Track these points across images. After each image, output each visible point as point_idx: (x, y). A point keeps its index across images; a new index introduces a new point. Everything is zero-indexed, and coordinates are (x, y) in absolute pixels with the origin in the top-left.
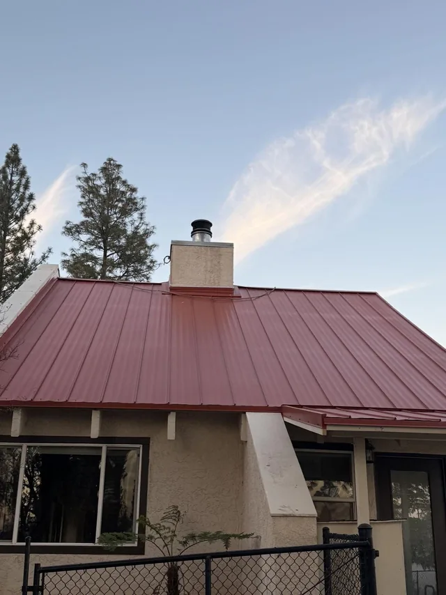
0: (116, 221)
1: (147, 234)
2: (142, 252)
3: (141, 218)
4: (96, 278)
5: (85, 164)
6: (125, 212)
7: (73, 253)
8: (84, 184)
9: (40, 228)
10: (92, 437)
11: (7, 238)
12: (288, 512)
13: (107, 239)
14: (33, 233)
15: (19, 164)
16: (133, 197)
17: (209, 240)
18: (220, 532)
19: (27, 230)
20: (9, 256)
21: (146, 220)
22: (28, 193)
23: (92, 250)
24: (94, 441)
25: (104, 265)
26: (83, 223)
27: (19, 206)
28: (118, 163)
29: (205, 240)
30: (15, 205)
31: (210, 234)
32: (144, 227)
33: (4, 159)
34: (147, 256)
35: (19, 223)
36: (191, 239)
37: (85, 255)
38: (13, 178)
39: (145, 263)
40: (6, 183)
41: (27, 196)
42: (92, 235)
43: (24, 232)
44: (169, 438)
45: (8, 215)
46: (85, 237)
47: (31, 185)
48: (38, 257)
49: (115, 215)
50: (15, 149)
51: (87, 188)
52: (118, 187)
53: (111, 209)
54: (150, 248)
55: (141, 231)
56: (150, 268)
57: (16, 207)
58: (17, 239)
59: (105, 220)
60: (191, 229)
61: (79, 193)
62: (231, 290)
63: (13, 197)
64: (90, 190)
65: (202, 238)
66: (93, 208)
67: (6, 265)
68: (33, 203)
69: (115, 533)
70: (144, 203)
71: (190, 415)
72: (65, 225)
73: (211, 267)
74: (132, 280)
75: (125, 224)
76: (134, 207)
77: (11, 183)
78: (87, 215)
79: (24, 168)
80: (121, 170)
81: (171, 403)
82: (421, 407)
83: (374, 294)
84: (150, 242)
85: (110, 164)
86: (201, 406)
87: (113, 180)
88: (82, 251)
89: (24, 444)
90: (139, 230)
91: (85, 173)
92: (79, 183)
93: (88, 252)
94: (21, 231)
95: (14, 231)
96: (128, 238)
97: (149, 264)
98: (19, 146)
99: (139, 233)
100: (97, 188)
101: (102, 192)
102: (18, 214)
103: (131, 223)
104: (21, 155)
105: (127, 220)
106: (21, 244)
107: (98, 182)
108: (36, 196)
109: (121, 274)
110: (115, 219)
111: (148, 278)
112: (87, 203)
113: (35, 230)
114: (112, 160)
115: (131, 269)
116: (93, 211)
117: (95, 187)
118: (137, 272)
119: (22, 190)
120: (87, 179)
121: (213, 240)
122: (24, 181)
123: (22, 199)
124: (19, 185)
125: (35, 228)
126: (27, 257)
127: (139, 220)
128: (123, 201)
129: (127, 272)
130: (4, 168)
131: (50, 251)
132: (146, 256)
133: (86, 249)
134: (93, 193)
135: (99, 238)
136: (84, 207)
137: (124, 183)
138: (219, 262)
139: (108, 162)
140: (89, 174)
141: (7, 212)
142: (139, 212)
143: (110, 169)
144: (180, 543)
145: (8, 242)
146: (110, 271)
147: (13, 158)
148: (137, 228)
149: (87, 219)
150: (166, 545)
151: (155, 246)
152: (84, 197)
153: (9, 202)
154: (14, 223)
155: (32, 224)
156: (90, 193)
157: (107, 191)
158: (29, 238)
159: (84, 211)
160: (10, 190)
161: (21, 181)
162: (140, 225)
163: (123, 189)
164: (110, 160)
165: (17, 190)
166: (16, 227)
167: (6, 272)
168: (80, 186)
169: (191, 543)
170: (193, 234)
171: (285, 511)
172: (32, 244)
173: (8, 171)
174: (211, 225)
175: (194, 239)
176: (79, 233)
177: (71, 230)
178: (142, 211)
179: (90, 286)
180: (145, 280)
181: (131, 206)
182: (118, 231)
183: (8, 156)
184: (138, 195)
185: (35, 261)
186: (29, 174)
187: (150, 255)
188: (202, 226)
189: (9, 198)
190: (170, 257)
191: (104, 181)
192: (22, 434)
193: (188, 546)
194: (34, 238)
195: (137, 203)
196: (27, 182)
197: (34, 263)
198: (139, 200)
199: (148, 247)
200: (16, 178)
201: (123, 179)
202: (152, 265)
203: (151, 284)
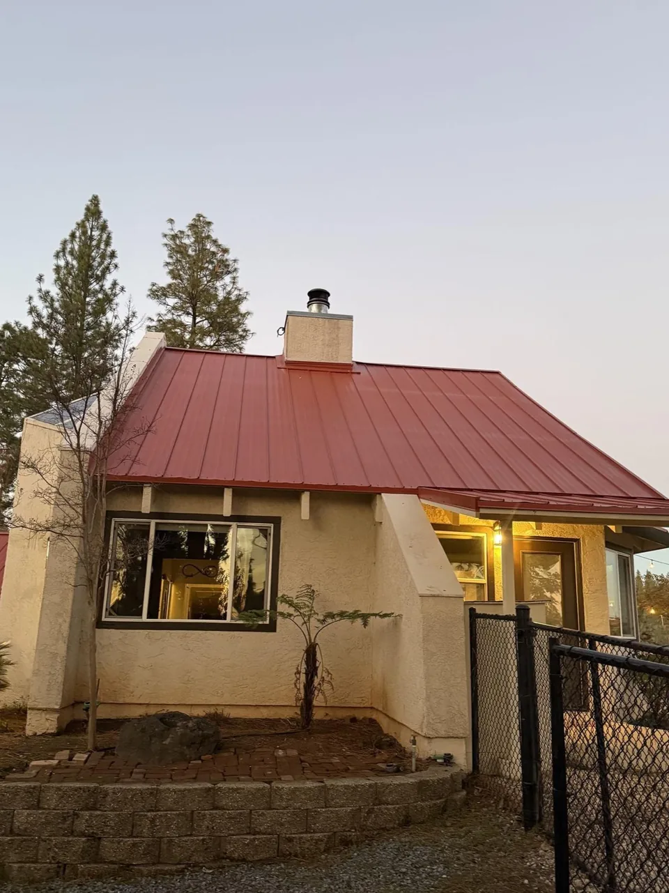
0: (206, 285)
1: (240, 299)
2: (235, 320)
3: (234, 283)
4: (185, 346)
5: (172, 220)
6: (216, 276)
7: (160, 318)
8: (171, 242)
9: (122, 289)
10: (224, 515)
11: (88, 299)
12: (437, 593)
13: (196, 304)
14: (115, 295)
15: (99, 217)
16: (224, 259)
17: (327, 311)
18: (358, 611)
19: (109, 292)
20: (90, 319)
21: (239, 285)
22: (109, 249)
23: (179, 316)
24: (226, 519)
25: (193, 333)
26: (170, 286)
27: (100, 264)
28: (208, 220)
29: (323, 312)
30: (95, 264)
31: (328, 305)
32: (236, 292)
33: (83, 211)
34: (241, 324)
35: (100, 283)
36: (306, 310)
37: (173, 321)
38: (93, 233)
39: (237, 332)
40: (86, 239)
41: (108, 253)
42: (180, 298)
43: (106, 294)
44: (303, 518)
45: (88, 274)
46: (172, 301)
47: (113, 241)
48: (121, 321)
49: (205, 279)
50: (95, 201)
51: (174, 247)
52: (208, 247)
53: (200, 272)
54: (244, 316)
55: (233, 297)
56: (243, 337)
57: (97, 265)
58: (98, 300)
59: (195, 283)
60: (308, 299)
61: (165, 253)
62: (350, 366)
63: (93, 254)
64: (178, 250)
65: (319, 308)
66: (181, 269)
67: (87, 330)
68: (115, 261)
69: (254, 611)
70: (236, 266)
71: (323, 495)
72: (150, 287)
73: (329, 341)
74: (224, 350)
75: (216, 288)
76: (226, 270)
77: (91, 238)
78: (174, 278)
79: (105, 222)
80: (212, 227)
81: (305, 483)
82: (557, 491)
83: (497, 373)
84: (243, 308)
85: (199, 220)
86: (336, 486)
87: (203, 238)
88: (169, 317)
89: (153, 520)
90: (232, 296)
91: (172, 230)
92: (165, 241)
93: (175, 318)
94: (102, 292)
95: (95, 292)
96: (219, 304)
97: (241, 333)
98: (100, 198)
99: (231, 298)
100: (186, 247)
101: (190, 252)
102: (99, 273)
103: (222, 287)
104: (101, 207)
105: (218, 284)
106: (103, 307)
107: (186, 241)
108: (118, 253)
109: (212, 344)
110: (206, 283)
111: (241, 349)
112: (174, 263)
113: (118, 292)
114: (202, 216)
115: (222, 338)
116: (181, 273)
117: (182, 246)
118: (229, 342)
119: (102, 246)
120: (174, 237)
121: (330, 311)
122: (105, 236)
123: (103, 257)
124: (99, 241)
125: (118, 290)
126: (110, 321)
127: (232, 285)
128: (213, 263)
129: (218, 340)
130: (83, 222)
131: (134, 315)
132: (239, 324)
133: (173, 314)
134: (181, 253)
135: (188, 303)
136: (171, 268)
137: (215, 242)
138: (337, 336)
139: (197, 218)
140: (176, 232)
141: (87, 271)
142: (230, 275)
143: (199, 226)
144: (318, 620)
145: (88, 304)
146: (201, 340)
147: (93, 211)
148: (229, 293)
149: (174, 281)
150: (305, 623)
151: (248, 313)
152: (171, 257)
153: (89, 260)
154: (95, 284)
155: (115, 284)
156: (177, 252)
157: (195, 251)
158: (112, 300)
159: (171, 272)
160: (90, 246)
161: (101, 236)
162: (233, 290)
163: (213, 249)
164: (199, 216)
165: (98, 247)
166: (97, 287)
167: (87, 337)
168: (166, 245)
169: (329, 620)
170: (309, 304)
171: (433, 591)
172: (114, 306)
173: (88, 225)
174: (329, 295)
175: (311, 309)
176: (166, 296)
177: (158, 293)
178: (234, 274)
179: (179, 355)
180: (238, 350)
181: (223, 268)
182: (210, 297)
183: (88, 209)
184: (230, 257)
185: (118, 325)
186: (110, 228)
187: (244, 324)
188: (319, 296)
189: (89, 255)
190: (284, 329)
191: (192, 240)
192: (154, 511)
193: (327, 624)
194: (116, 300)
195: (229, 265)
196: (109, 237)
197: (117, 328)
198: (231, 263)
199: (241, 314)
200: (96, 233)
201: (214, 238)
202: (244, 334)
203: (244, 355)
